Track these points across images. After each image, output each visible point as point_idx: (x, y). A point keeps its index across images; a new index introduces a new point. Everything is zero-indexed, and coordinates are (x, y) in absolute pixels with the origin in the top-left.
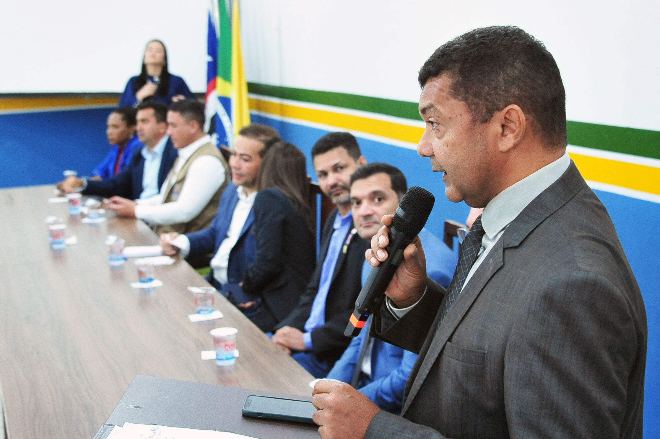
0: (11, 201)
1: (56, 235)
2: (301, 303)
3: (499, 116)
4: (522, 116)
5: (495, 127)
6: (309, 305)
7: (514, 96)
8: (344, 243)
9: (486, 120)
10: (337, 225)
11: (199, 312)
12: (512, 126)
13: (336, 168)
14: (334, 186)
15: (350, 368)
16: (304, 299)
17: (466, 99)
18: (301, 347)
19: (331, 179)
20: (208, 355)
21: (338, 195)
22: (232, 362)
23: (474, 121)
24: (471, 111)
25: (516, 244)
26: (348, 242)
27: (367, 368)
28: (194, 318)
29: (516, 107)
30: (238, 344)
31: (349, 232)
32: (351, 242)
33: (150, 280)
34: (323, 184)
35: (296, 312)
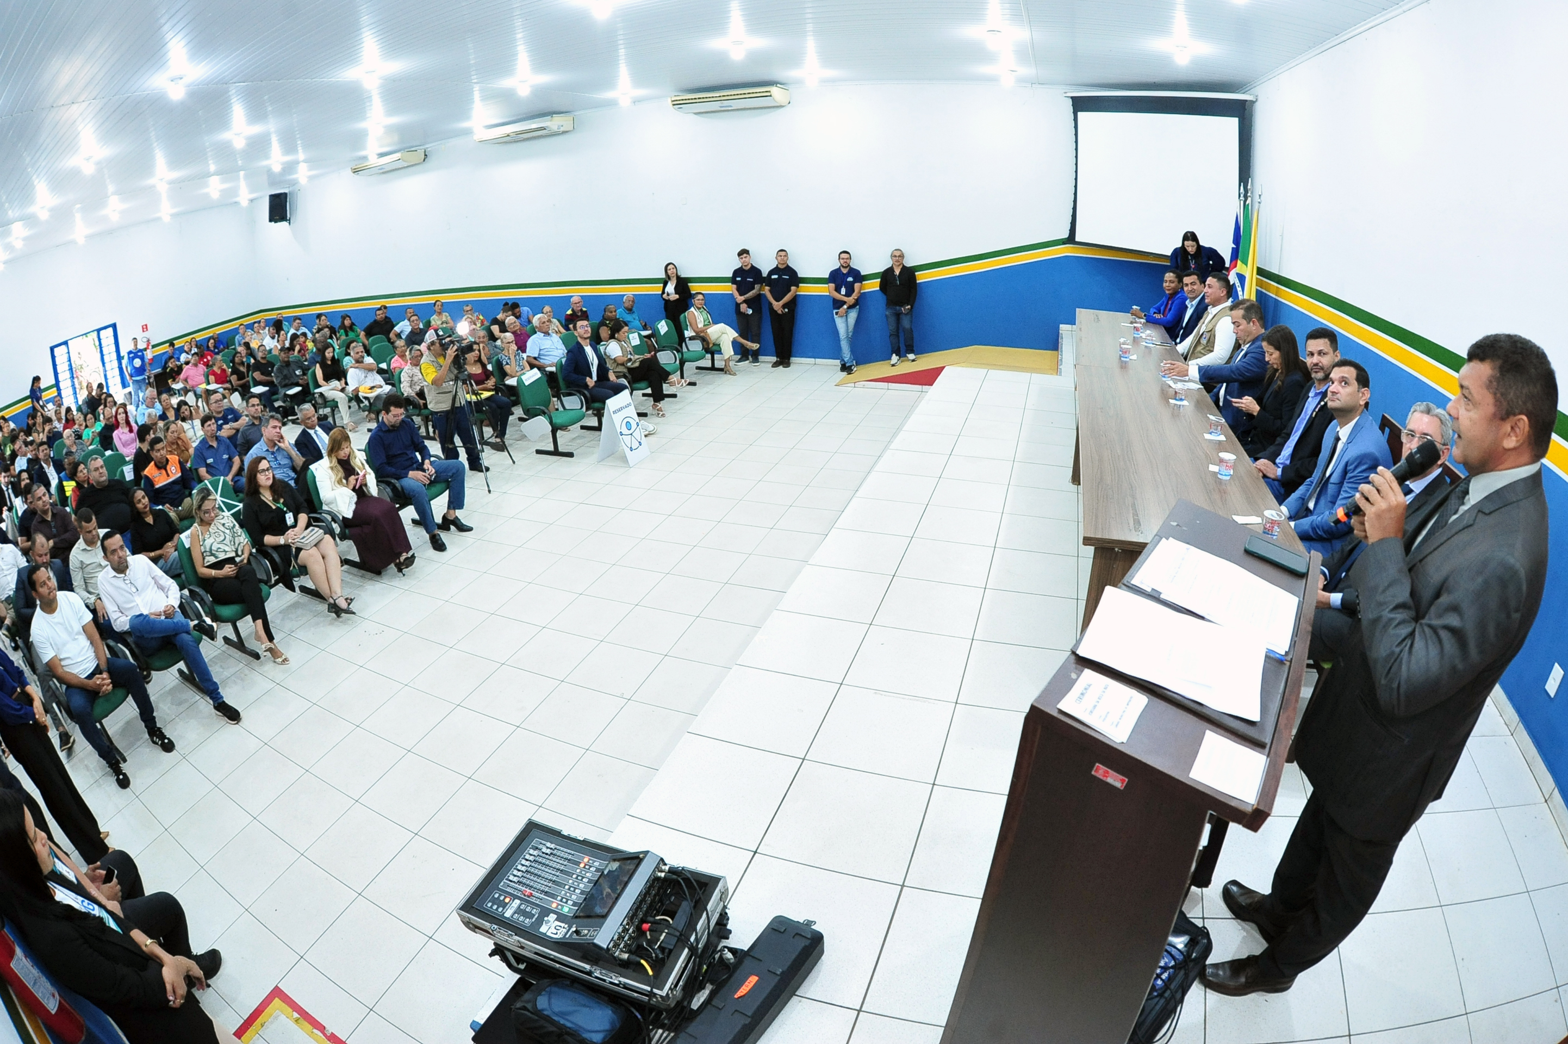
0: (1098, 319)
1: (1125, 352)
2: (1277, 442)
3: (1513, 419)
4: (1527, 429)
5: (1507, 427)
6: (1282, 445)
7: (1527, 410)
8: (1314, 410)
9: (1503, 419)
10: (1311, 394)
11: (1211, 433)
12: (1518, 430)
13: (1320, 353)
14: (1316, 365)
15: (1301, 501)
16: (1279, 440)
17: (1495, 394)
18: (1272, 476)
19: (1315, 359)
20: (1214, 468)
21: (1316, 372)
22: (1228, 478)
23: (1494, 415)
24: (1496, 406)
25: (1487, 511)
26: (1317, 410)
27: (1311, 505)
28: (1207, 436)
29: (1524, 418)
30: (1234, 467)
31: (1319, 403)
32: (1319, 410)
33: (1181, 400)
34: (1309, 361)
35: (1272, 449)
